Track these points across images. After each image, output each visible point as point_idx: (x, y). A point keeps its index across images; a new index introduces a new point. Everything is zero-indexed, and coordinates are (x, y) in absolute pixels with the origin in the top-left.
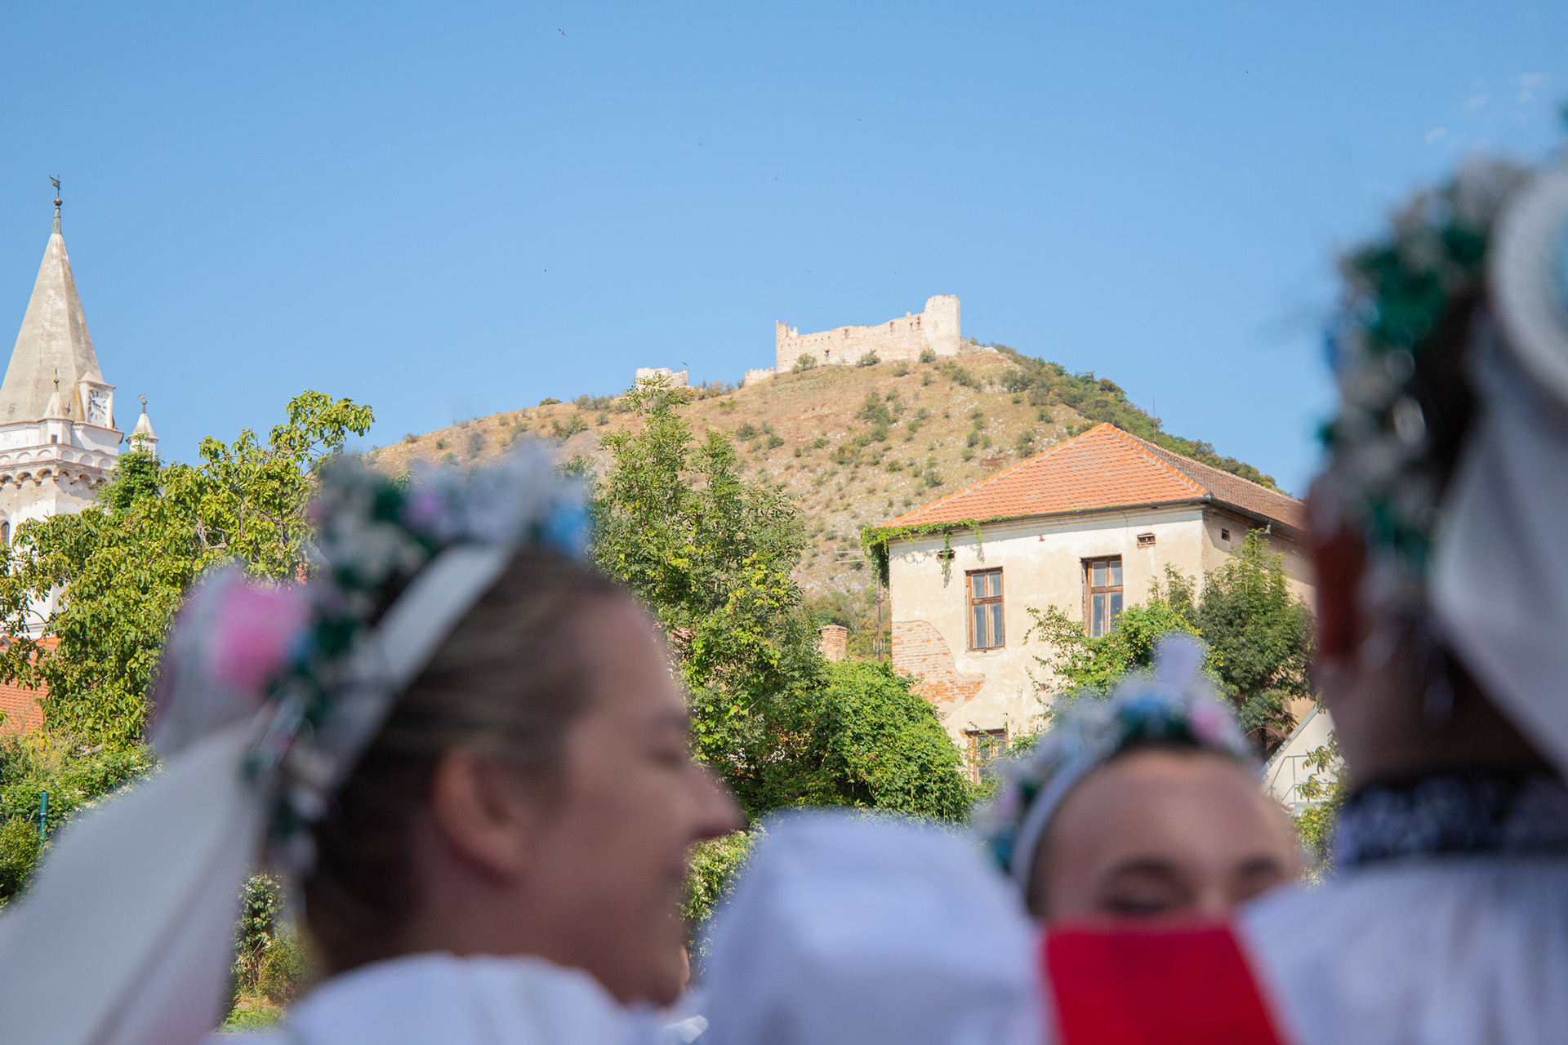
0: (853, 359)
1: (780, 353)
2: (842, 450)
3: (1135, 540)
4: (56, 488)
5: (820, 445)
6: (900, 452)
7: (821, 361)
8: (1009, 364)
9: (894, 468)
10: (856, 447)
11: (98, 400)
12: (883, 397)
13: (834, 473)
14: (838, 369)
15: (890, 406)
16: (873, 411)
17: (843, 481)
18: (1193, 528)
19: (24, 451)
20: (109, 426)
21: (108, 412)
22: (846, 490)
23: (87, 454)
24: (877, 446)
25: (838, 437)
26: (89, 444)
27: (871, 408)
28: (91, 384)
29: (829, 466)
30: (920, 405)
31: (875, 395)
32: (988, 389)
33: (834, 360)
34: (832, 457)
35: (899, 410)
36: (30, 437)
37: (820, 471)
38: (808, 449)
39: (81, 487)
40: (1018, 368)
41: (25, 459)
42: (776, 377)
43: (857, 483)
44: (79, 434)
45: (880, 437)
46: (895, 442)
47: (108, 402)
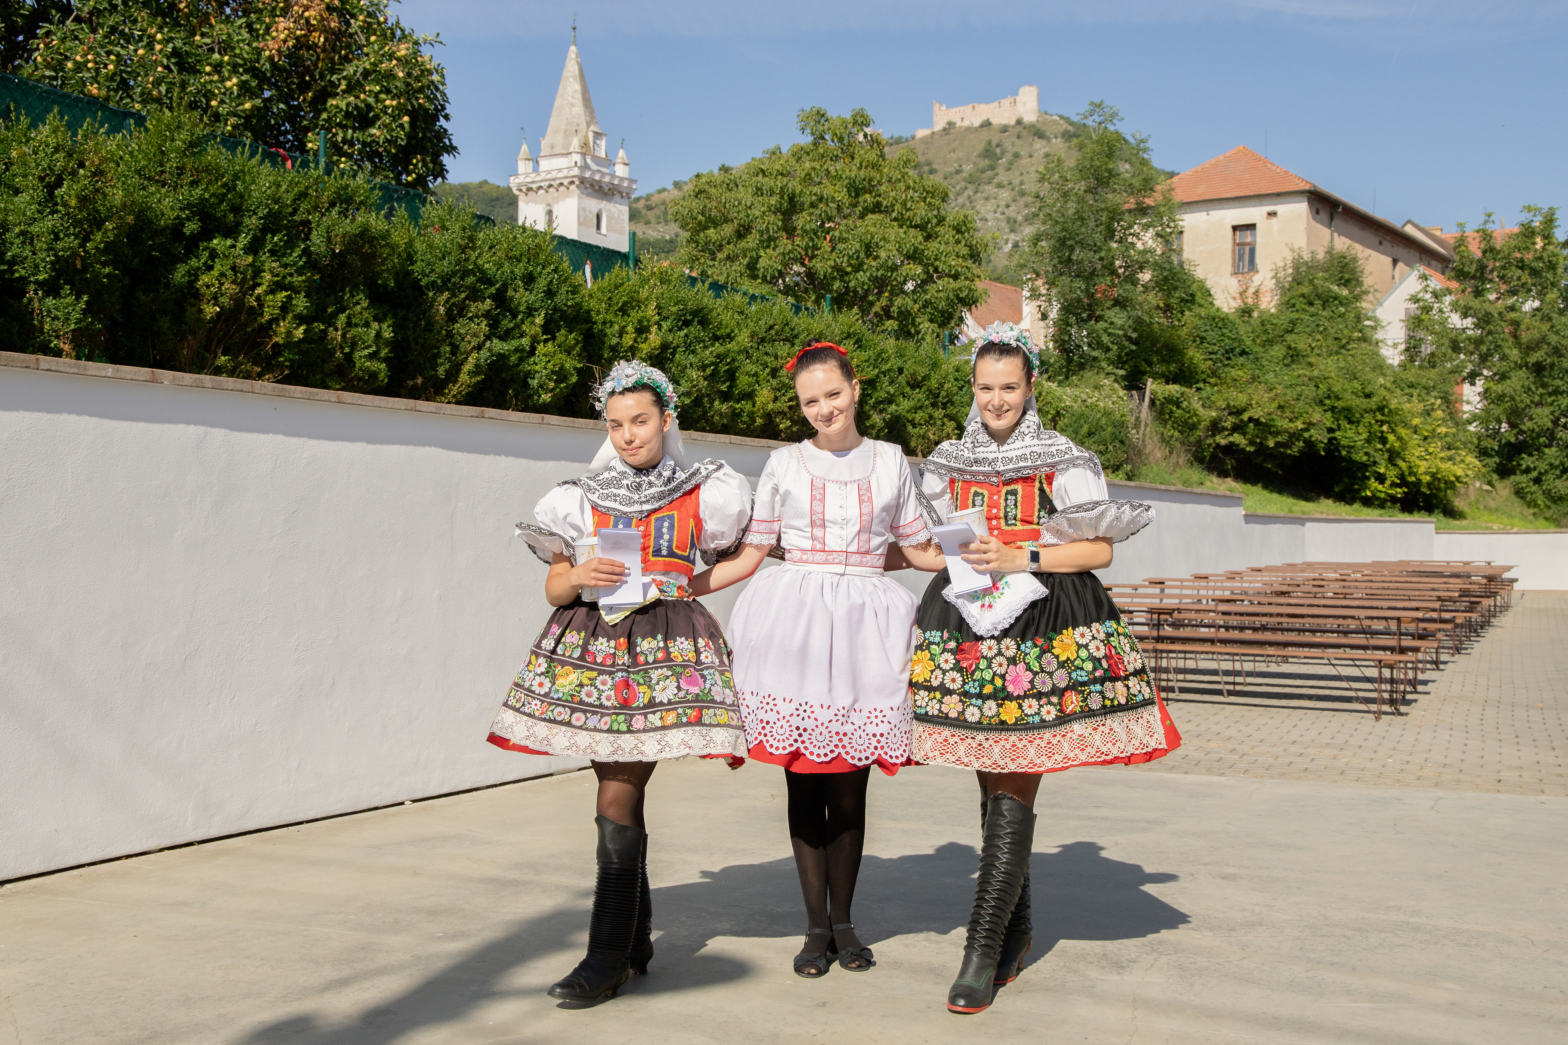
0: (977, 124)
1: (935, 119)
2: (970, 175)
3: (1265, 214)
4: (578, 191)
5: (958, 172)
6: (1003, 177)
7: (958, 124)
8: (1066, 126)
9: (1000, 186)
10: (978, 174)
11: (598, 142)
12: (994, 144)
13: (966, 188)
14: (969, 129)
15: (998, 150)
16: (990, 153)
17: (971, 193)
18: (1302, 208)
19: (560, 170)
20: (603, 156)
21: (603, 148)
22: (973, 198)
23: (594, 172)
24: (989, 173)
25: (967, 168)
26: (594, 167)
27: (987, 151)
28: (595, 133)
29: (963, 184)
30: (1015, 150)
31: (989, 143)
32: (1054, 140)
33: (966, 123)
34: (965, 180)
35: (1003, 153)
36: (562, 162)
37: (958, 187)
38: (951, 174)
39: (590, 190)
40: (1071, 128)
41: (561, 175)
42: (933, 133)
43: (979, 195)
44: (589, 161)
45: (992, 168)
46: (1000, 170)
47: (603, 143)
